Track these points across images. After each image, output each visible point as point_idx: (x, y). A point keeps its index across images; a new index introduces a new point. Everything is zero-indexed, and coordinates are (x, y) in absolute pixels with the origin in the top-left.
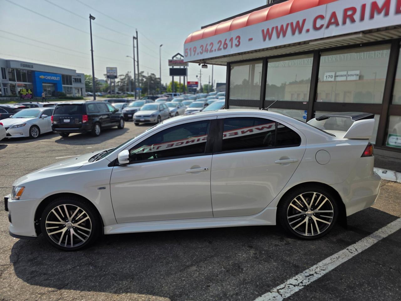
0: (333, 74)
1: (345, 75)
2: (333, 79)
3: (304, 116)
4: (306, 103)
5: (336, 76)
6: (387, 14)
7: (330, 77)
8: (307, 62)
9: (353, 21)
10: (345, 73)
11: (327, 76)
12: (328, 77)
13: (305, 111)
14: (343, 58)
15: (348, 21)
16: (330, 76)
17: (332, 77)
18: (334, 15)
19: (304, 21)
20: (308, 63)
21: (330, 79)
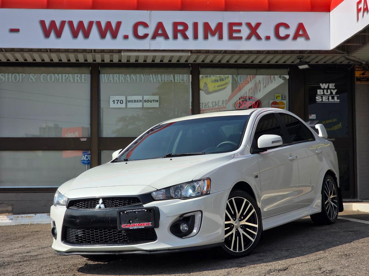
0: (123, 98)
1: (140, 101)
2: (123, 106)
3: (84, 160)
4: (85, 140)
5: (127, 101)
6: (221, 37)
7: (119, 102)
8: (78, 78)
9: (186, 37)
10: (140, 98)
11: (114, 101)
12: (116, 102)
13: (84, 153)
14: (134, 78)
15: (179, 36)
16: (118, 100)
17: (122, 103)
18: (160, 25)
19: (119, 24)
20: (81, 80)
21: (119, 105)
